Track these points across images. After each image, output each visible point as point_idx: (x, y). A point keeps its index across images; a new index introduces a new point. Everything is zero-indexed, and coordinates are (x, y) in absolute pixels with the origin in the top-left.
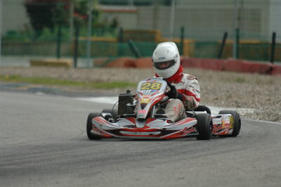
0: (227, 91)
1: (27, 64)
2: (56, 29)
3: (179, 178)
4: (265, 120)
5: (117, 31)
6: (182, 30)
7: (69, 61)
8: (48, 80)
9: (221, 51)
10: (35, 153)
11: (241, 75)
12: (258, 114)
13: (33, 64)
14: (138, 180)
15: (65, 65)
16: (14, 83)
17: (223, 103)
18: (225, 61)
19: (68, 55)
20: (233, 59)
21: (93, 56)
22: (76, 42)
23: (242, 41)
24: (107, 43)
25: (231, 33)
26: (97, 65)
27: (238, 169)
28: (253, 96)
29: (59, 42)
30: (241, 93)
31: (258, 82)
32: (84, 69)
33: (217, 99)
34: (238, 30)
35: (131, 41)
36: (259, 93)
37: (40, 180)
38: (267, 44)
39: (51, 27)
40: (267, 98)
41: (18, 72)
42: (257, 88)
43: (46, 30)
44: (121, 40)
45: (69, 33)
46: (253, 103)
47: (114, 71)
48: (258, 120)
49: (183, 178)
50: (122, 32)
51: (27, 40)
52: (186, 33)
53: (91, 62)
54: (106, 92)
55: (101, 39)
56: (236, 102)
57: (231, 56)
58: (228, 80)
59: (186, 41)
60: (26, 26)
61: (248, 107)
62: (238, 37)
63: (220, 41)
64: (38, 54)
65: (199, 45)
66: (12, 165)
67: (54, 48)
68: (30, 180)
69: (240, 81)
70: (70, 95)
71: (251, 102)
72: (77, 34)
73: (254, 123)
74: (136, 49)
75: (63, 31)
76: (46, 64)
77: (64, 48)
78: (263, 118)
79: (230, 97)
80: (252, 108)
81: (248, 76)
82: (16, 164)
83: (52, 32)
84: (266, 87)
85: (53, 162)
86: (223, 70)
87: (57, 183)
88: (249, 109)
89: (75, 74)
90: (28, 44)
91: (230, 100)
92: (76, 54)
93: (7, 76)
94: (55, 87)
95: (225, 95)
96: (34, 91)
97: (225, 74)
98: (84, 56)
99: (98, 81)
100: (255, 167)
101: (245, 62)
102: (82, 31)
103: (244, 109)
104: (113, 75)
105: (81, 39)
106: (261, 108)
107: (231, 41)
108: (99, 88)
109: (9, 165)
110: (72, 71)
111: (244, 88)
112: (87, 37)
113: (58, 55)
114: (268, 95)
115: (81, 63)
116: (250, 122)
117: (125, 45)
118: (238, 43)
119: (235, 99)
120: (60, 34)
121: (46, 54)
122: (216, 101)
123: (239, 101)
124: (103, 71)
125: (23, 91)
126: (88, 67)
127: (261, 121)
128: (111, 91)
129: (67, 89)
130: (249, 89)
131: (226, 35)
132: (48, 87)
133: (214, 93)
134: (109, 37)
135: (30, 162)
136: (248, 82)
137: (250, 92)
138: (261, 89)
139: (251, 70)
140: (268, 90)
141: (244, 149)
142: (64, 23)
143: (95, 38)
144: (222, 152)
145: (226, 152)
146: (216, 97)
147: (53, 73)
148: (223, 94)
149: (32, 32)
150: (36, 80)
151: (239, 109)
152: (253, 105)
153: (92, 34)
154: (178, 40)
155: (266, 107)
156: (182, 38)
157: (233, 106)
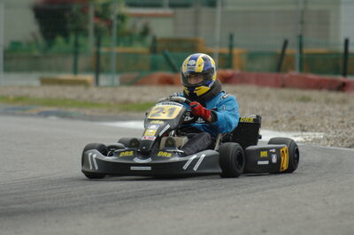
0: (290, 113)
1: (36, 83)
2: (72, 38)
3: (232, 217)
4: (338, 146)
5: (149, 40)
6: (231, 37)
7: (89, 77)
8: (64, 102)
9: (281, 62)
10: (50, 189)
11: (307, 93)
12: (328, 140)
13: (44, 82)
14: (180, 219)
15: (84, 83)
16: (20, 105)
17: (285, 126)
18: (286, 76)
19: (87, 70)
20: (296, 73)
21: (119, 71)
22: (98, 55)
23: (306, 50)
24: (136, 55)
25: (293, 41)
26: (124, 83)
27: (306, 205)
28: (322, 118)
29: (76, 54)
30: (307, 114)
31: (328, 101)
32: (108, 87)
33: (277, 122)
34: (301, 37)
35: (167, 52)
36: (329, 114)
37: (57, 222)
38: (337, 54)
39: (66, 35)
40: (340, 119)
41: (25, 92)
42: (327, 108)
43: (60, 40)
44: (154, 50)
45: (89, 43)
46: (322, 125)
47: (145, 89)
48: (329, 146)
49: (237, 217)
50: (155, 40)
51: (36, 53)
52: (236, 40)
53: (117, 79)
54: (136, 115)
55: (128, 50)
56: (301, 125)
57: (293, 69)
58: (290, 99)
59: (236, 51)
60: (33, 34)
61: (316, 131)
62: (301, 46)
63: (279, 50)
64: (50, 69)
65: (252, 56)
67: (70, 61)
68: (45, 221)
69: (305, 100)
70: (92, 119)
71: (319, 124)
72: (98, 44)
73: (324, 150)
75: (81, 40)
76: (61, 82)
77: (82, 62)
78: (335, 145)
79: (293, 119)
80: (321, 132)
81: (315, 94)
83: (67, 42)
84: (338, 106)
85: (74, 199)
86: (283, 86)
87: (79, 225)
88: (317, 134)
89: (96, 93)
90: (36, 58)
91: (293, 123)
92: (97, 69)
93: (11, 97)
94: (72, 110)
95: (287, 117)
96: (46, 114)
97: (286, 92)
98: (108, 72)
99: (126, 102)
100: (327, 203)
101: (311, 76)
102: (105, 41)
103: (310, 134)
104: (146, 94)
105: (103, 50)
106: (332, 132)
107: (292, 50)
108: (127, 110)
109: (19, 203)
110: (93, 90)
111: (309, 108)
112: (111, 48)
113: (75, 71)
114: (341, 116)
115: (104, 80)
116: (319, 150)
117: (160, 57)
118: (301, 52)
119: (300, 122)
120: (77, 45)
121: (60, 70)
122: (275, 124)
123: (304, 124)
124: (132, 89)
125: (32, 115)
126: (112, 86)
127: (332, 148)
129: (88, 112)
130: (316, 110)
131: (286, 43)
132: (63, 110)
133: (272, 114)
134: (139, 48)
135: (43, 200)
136: (315, 101)
137: (317, 113)
138: (332, 110)
139: (318, 86)
140: (340, 110)
141: (314, 181)
142: (81, 31)
143: (121, 49)
144: (284, 185)
145: (290, 185)
146: (274, 120)
147: (69, 93)
148: (284, 115)
149: (41, 41)
150: (49, 102)
151: (304, 133)
152: (323, 129)
153: (118, 44)
154: (225, 50)
155: (338, 131)
156: (231, 47)
157: (297, 130)
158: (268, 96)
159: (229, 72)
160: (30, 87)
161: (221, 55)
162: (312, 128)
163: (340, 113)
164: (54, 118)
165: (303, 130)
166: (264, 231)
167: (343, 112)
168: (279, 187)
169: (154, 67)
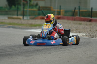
0: (76, 28)
1: (7, 18)
2: (17, 6)
3: (60, 57)
4: (89, 37)
5: (38, 7)
6: (60, 7)
7: (21, 17)
8: (14, 24)
9: (74, 14)
10: (10, 49)
11: (81, 22)
12: (86, 35)
13: (9, 18)
14: (46, 58)
15: (20, 19)
17: (74, 31)
18: (75, 17)
19: (21, 15)
20: (78, 17)
21: (29, 15)
22: (24, 11)
23: (81, 10)
24: (34, 11)
25: (77, 8)
26: (31, 19)
27: (80, 54)
28: (85, 29)
29: (18, 10)
31: (86, 25)
32: (26, 20)
34: (79, 7)
35: (43, 10)
36: (87, 28)
37: (12, 58)
38: (89, 11)
39: (15, 5)
40: (90, 30)
41: (4, 21)
42: (86, 27)
43: (13, 7)
44: (39, 10)
45: (21, 8)
46: (85, 31)
47: (37, 20)
48: (86, 37)
49: (61, 57)
50: (39, 7)
51: (7, 10)
52: (62, 7)
53: (29, 17)
54: (34, 28)
55: (32, 9)
56: (79, 31)
57: (77, 15)
58: (76, 24)
59: (61, 10)
60: (6, 5)
61: (83, 33)
62: (79, 9)
63: (73, 10)
64: (10, 15)
65: (66, 12)
66: (2, 52)
67: (16, 13)
68: (8, 58)
69: (80, 24)
70: (22, 29)
71: (84, 31)
72: (24, 8)
74: (44, 13)
75: (19, 7)
76: (13, 18)
77: (19, 13)
78: (88, 37)
79: (77, 29)
80: (84, 33)
81: (83, 22)
82: (3, 52)
83: (15, 7)
84: (89, 26)
85: (16, 51)
86: (74, 20)
87: (18, 59)
89: (23, 21)
90: (7, 11)
91: (77, 31)
92: (23, 15)
94: (16, 26)
96: (9, 27)
97: (75, 22)
98: (26, 15)
99: (31, 24)
100: (86, 54)
101: (82, 17)
102: (26, 7)
104: (37, 22)
105: (25, 9)
106: (87, 33)
107: (77, 10)
108: (31, 26)
110: (22, 20)
111: (81, 27)
112: (27, 9)
113: (17, 15)
114: (90, 29)
115: (25, 18)
116: (84, 38)
117: (40, 12)
118: (79, 11)
119: (79, 30)
120: (18, 8)
121: (13, 15)
122: (72, 31)
124: (33, 20)
125: (5, 27)
126: (27, 19)
127: (87, 38)
128: (36, 28)
129: (21, 27)
130: (83, 27)
131: (75, 9)
132: (14, 26)
134: (35, 9)
135: (8, 52)
136: (83, 24)
137: (84, 28)
139: (84, 20)
140: (90, 27)
141: (82, 47)
142: (19, 4)
143: (30, 9)
144: (74, 48)
145: (76, 48)
147: (16, 21)
148: (75, 28)
149: (8, 7)
150: (10, 24)
151: (80, 34)
152: (85, 32)
153: (29, 8)
154: (59, 10)
155: (89, 33)
156: (60, 9)
157: (78, 33)
158: (70, 23)
159: (60, 16)
160: (5, 19)
161: (57, 11)
162: (82, 32)
163: (90, 28)
164: (11, 28)
165: (80, 33)
166: (68, 61)
167: (91, 28)
168: (73, 49)
169: (39, 14)
